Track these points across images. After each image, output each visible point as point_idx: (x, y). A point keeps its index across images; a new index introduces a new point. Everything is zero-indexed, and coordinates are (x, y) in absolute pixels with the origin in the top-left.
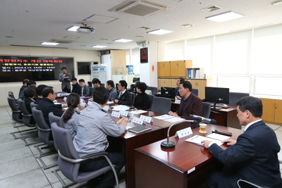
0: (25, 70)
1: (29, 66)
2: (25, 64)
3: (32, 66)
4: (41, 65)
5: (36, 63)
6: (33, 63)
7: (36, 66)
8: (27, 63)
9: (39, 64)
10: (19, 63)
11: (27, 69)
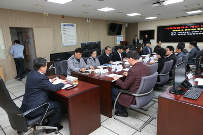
0: (185, 34)
1: (188, 31)
2: (186, 30)
3: (191, 31)
4: (198, 29)
5: (195, 28)
6: (192, 28)
7: (193, 31)
8: (187, 29)
9: (197, 28)
10: (182, 29)
11: (186, 34)
